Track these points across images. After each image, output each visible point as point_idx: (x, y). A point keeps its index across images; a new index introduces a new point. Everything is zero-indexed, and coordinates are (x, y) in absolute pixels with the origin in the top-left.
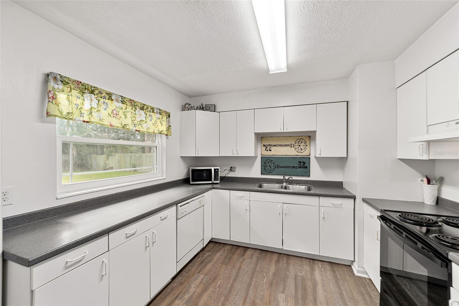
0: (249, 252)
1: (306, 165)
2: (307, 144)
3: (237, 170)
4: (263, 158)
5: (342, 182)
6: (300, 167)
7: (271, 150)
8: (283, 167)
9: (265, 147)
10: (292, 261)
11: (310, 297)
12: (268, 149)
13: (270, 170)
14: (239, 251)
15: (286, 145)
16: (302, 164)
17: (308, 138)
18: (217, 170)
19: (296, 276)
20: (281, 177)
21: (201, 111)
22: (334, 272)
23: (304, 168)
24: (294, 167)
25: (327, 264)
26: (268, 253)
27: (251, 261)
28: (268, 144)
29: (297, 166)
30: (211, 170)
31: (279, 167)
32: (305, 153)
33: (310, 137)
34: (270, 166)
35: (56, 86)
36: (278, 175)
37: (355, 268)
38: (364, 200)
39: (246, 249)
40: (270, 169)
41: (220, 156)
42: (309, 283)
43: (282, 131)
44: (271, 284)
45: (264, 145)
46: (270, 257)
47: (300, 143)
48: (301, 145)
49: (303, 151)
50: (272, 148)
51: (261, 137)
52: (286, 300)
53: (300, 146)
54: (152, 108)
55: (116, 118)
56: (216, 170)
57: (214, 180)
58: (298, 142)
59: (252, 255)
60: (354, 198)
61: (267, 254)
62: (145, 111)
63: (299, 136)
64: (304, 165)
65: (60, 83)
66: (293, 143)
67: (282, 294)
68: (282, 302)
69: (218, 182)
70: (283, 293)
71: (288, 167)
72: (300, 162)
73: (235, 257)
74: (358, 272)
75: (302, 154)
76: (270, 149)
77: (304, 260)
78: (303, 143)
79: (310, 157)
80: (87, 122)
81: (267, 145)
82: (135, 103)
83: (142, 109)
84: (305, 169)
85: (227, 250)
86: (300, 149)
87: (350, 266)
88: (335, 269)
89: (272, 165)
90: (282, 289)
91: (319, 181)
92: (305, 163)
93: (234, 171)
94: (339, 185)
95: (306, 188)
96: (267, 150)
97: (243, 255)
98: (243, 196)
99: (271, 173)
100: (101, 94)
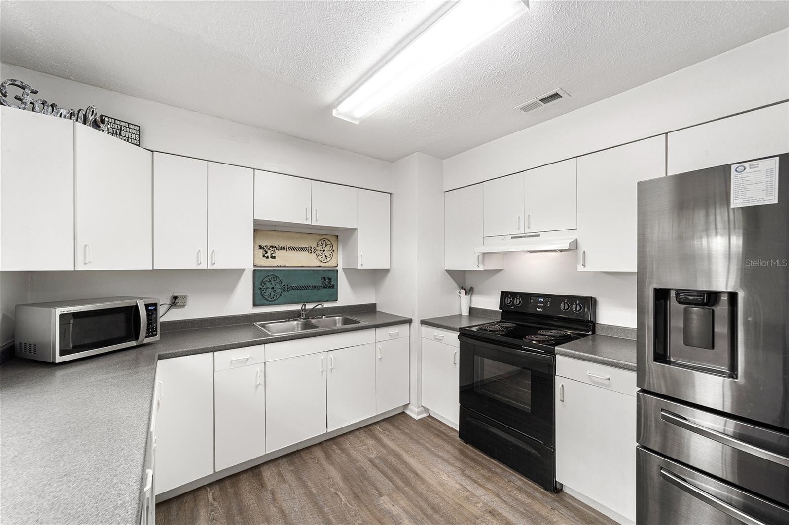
0: (268, 474)
1: (332, 283)
2: (334, 249)
3: (190, 302)
4: (258, 273)
5: (376, 304)
6: (324, 287)
7: (274, 257)
8: (297, 288)
9: (261, 250)
10: (347, 443)
11: (410, 475)
12: (269, 254)
13: (272, 296)
14: (246, 486)
15: (303, 249)
16: (327, 281)
17: (334, 238)
18: (153, 308)
19: (371, 461)
20: (298, 307)
22: (398, 428)
23: (330, 287)
24: (315, 286)
25: (383, 423)
26: (303, 454)
27: (290, 485)
28: (269, 245)
29: (320, 285)
30: (136, 307)
31: (289, 288)
32: (331, 264)
33: (338, 237)
34: (273, 288)
36: (289, 304)
37: (412, 411)
38: (423, 322)
39: (257, 471)
40: (273, 293)
41: (154, 271)
42: (392, 459)
44: (357, 497)
45: (260, 246)
46: (311, 458)
47: (324, 246)
48: (326, 249)
49: (329, 259)
50: (278, 253)
51: (261, 229)
52: (393, 502)
53: (324, 251)
56: (150, 308)
57: (146, 337)
58: (320, 244)
59: (280, 474)
60: (409, 321)
61: (301, 457)
63: (322, 235)
64: (329, 283)
66: (314, 245)
67: (382, 498)
68: (392, 508)
69: (157, 338)
70: (381, 495)
71: (306, 288)
72: (324, 278)
73: (249, 498)
74: (418, 414)
75: (327, 265)
76: (273, 255)
77: (357, 433)
78: (329, 246)
79: (337, 270)
81: (266, 246)
84: (331, 290)
86: (324, 256)
87: (403, 412)
88: (397, 425)
89: (278, 286)
90: (374, 492)
91: (350, 307)
92: (331, 279)
93: (183, 306)
94: (370, 309)
95: (343, 320)
96: (267, 257)
97: (262, 485)
98: (248, 358)
99: (274, 301)
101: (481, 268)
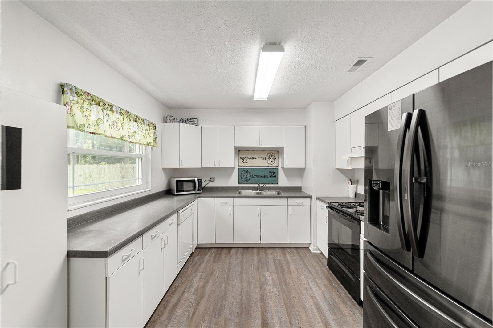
0: (233, 251)
1: (275, 175)
2: (276, 157)
3: (216, 180)
4: (240, 169)
5: (301, 187)
6: (271, 176)
7: (247, 162)
8: (257, 177)
9: (241, 159)
10: (269, 251)
11: (287, 270)
12: (245, 161)
13: (246, 179)
14: (224, 251)
15: (260, 158)
16: (272, 173)
17: (277, 152)
18: (200, 181)
19: (274, 260)
20: (256, 185)
21: (184, 124)
22: (299, 253)
23: (274, 177)
24: (266, 176)
25: (293, 249)
26: (249, 249)
27: (238, 257)
28: (245, 157)
29: (269, 175)
30: (195, 180)
31: (254, 176)
32: (275, 165)
33: (278, 151)
34: (246, 176)
35: (72, 98)
36: (254, 183)
37: (312, 248)
38: (317, 198)
39: (230, 249)
40: (246, 178)
41: (202, 168)
42: (284, 263)
43: (258, 146)
44: (258, 268)
45: (241, 157)
46: (251, 251)
47: (271, 156)
48: (272, 158)
49: (273, 163)
50: (248, 161)
51: (239, 151)
52: (271, 275)
53: (270, 159)
54: (142, 119)
55: (116, 129)
56: (199, 181)
57: (198, 191)
58: (269, 156)
59: (237, 252)
60: (310, 197)
61: (248, 250)
62: (137, 122)
63: (270, 151)
64: (273, 175)
65: (75, 95)
66: (265, 156)
67: (267, 273)
68: (268, 277)
69: (201, 191)
70: (267, 271)
71: (261, 176)
72: (271, 172)
73: (223, 256)
74: (314, 250)
75: (272, 165)
76: (246, 161)
77: (277, 249)
78: (273, 156)
79: (278, 168)
80: (93, 133)
81: (244, 158)
82: (130, 114)
83: (135, 120)
84: (275, 178)
85: (214, 252)
86: (270, 161)
87: (308, 248)
88: (299, 251)
89: (248, 175)
90: (266, 270)
91: (285, 187)
92: (274, 173)
93: (213, 182)
94: (299, 189)
95: (276, 193)
96: (244, 162)
97: (229, 253)
98: (227, 203)
99: (247, 181)
100: (105, 105)
101: (350, 168)
